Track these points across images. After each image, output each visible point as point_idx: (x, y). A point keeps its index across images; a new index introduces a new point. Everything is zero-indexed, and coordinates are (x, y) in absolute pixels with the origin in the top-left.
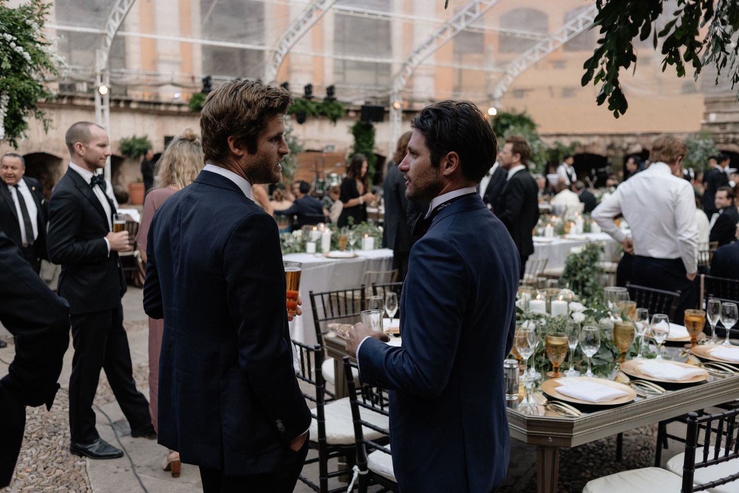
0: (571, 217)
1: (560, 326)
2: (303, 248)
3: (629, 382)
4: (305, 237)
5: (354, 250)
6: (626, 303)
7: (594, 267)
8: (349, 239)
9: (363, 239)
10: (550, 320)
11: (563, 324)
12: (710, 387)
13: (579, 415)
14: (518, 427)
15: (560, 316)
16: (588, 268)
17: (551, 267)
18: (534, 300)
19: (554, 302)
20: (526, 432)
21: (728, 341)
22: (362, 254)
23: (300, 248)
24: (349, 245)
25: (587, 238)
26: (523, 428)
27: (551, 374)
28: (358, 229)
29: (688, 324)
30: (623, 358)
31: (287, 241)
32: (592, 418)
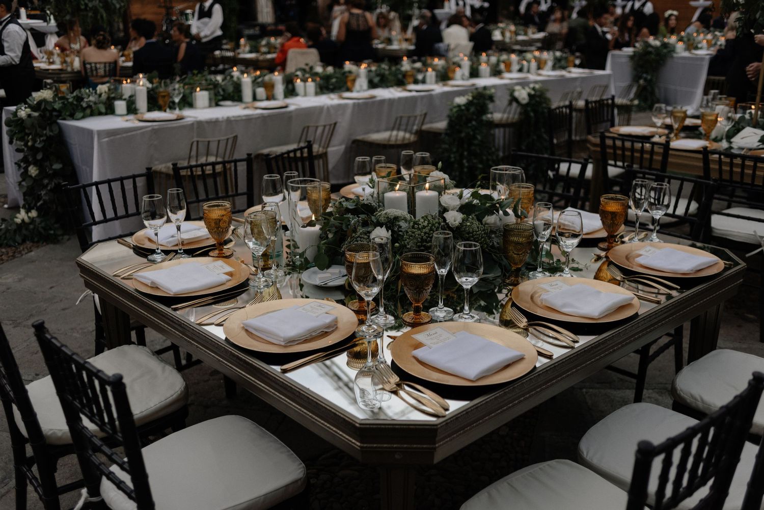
0: (456, 59)
1: (425, 233)
2: (110, 110)
3: (526, 324)
4: (112, 93)
5: (180, 109)
6: (519, 187)
7: (482, 121)
8: (173, 94)
9: (193, 94)
10: (412, 224)
11: (431, 229)
12: (642, 323)
13: (447, 410)
14: (347, 437)
15: (426, 217)
16: (474, 123)
17: (431, 122)
18: (391, 191)
19: (419, 194)
20: (359, 447)
21: (655, 234)
22: (190, 115)
23: (106, 109)
24: (173, 102)
25: (473, 85)
26: (355, 439)
27: (409, 316)
28: (187, 80)
29: (604, 215)
30: (517, 276)
31: (85, 100)
32: (467, 413)
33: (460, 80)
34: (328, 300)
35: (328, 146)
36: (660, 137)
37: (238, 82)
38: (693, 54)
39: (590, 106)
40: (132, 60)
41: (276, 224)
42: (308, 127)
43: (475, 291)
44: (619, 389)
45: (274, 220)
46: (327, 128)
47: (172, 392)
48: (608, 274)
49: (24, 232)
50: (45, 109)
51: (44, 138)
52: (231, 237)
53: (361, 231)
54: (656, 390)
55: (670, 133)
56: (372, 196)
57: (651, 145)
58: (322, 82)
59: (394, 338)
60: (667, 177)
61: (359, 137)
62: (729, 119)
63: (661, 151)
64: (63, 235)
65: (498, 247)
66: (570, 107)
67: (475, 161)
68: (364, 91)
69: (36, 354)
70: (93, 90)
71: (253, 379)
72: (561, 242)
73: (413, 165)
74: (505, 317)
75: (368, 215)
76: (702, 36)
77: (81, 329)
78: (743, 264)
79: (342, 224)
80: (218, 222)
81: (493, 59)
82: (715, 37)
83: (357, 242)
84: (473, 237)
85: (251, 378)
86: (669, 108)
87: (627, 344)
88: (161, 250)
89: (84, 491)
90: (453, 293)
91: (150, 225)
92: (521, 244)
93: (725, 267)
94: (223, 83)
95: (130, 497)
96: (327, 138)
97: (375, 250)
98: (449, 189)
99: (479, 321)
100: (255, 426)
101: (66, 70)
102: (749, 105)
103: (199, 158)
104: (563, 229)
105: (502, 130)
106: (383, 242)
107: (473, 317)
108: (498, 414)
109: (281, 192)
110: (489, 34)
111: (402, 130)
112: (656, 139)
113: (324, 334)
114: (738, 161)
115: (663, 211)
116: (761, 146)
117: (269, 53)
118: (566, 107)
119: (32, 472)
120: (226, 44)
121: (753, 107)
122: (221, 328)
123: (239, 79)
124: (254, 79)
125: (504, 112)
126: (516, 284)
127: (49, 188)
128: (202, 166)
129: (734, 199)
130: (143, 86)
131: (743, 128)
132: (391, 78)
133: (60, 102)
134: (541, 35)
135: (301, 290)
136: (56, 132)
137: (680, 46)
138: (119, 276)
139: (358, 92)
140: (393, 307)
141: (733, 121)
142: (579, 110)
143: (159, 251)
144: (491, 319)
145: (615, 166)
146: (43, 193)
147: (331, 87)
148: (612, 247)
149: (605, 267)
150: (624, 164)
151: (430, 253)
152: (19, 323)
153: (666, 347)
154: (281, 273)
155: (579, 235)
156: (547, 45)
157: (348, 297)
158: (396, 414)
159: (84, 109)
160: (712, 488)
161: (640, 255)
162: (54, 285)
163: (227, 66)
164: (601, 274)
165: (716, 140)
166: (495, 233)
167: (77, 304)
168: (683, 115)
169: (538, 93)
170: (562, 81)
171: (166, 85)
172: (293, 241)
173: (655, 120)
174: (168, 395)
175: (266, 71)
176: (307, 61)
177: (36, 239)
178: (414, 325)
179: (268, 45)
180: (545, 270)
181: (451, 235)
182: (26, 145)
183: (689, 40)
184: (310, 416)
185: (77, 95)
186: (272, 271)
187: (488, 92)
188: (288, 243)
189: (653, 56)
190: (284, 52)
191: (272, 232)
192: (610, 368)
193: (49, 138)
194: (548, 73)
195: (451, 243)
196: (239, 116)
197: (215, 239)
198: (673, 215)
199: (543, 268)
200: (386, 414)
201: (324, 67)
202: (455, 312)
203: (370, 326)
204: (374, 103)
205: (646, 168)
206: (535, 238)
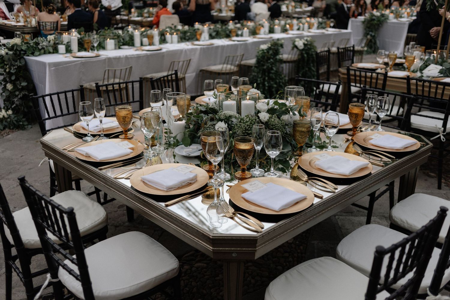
0: (261, 22)
1: (248, 125)
2: (55, 50)
3: (307, 179)
4: (57, 40)
5: (98, 50)
6: (302, 99)
7: (276, 59)
8: (93, 42)
9: (105, 42)
10: (239, 120)
11: (251, 123)
12: (374, 178)
13: (263, 228)
14: (205, 244)
15: (248, 116)
16: (272, 60)
17: (246, 60)
18: (226, 100)
19: (243, 102)
20: (212, 249)
21: (380, 127)
22: (104, 54)
23: (53, 50)
24: (93, 46)
25: (271, 38)
26: (209, 245)
27: (239, 174)
28: (101, 33)
29: (351, 115)
30: (301, 151)
31: (41, 44)
32: (274, 230)
33: (263, 35)
34: (191, 164)
35: (186, 73)
36: (381, 69)
37: (132, 35)
38: (399, 20)
39: (340, 50)
40: (67, 20)
41: (159, 119)
42: (174, 62)
43: (277, 159)
44: (357, 216)
45: (158, 117)
46: (185, 62)
47: (99, 218)
48: (353, 149)
49: (4, 123)
50: (17, 50)
51: (16, 67)
52: (132, 127)
53: (210, 124)
54: (378, 217)
55: (387, 67)
56: (216, 103)
57: (376, 74)
58: (181, 35)
59: (230, 187)
60: (386, 93)
61: (204, 68)
62: (421, 59)
63: (383, 78)
64: (28, 125)
65: (289, 134)
66: (329, 51)
67: (272, 83)
68: (207, 40)
69: (14, 195)
70: (45, 38)
71: (148, 210)
72: (327, 131)
73: (238, 85)
74: (293, 175)
75: (213, 114)
76: (404, 10)
77: (40, 180)
78: (431, 144)
79: (198, 120)
80: (124, 118)
81: (283, 22)
82: (412, 10)
83: (207, 130)
84: (275, 127)
85: (147, 210)
86: (387, 53)
87: (365, 190)
88: (91, 135)
89: (49, 275)
90: (264, 160)
91: (84, 119)
92: (304, 132)
93: (421, 146)
94: (123, 35)
95: (77, 279)
96: (185, 68)
97: (219, 135)
98: (261, 99)
99: (280, 177)
100: (148, 238)
101: (27, 26)
102: (433, 51)
103: (109, 79)
104: (327, 123)
105: (288, 64)
106: (223, 130)
107: (276, 174)
108: (292, 230)
109: (161, 100)
110: (279, 7)
111: (229, 64)
112: (379, 71)
113: (190, 184)
114: (427, 84)
115: (385, 113)
116: (440, 76)
117: (149, 17)
118: (326, 51)
119: (15, 264)
120: (123, 12)
121: (435, 52)
122: (129, 180)
123: (132, 32)
124: (141, 33)
125: (289, 54)
126: (300, 155)
127: (19, 97)
128: (113, 84)
129: (423, 106)
130: (75, 36)
131: (429, 65)
132: (222, 33)
133: (26, 45)
134: (310, 8)
135: (174, 158)
136: (23, 63)
137: (391, 16)
138: (66, 150)
139: (203, 41)
140: (228, 169)
141: (424, 60)
142: (334, 53)
143: (89, 135)
144: (284, 175)
145: (356, 86)
146: (15, 100)
147: (187, 38)
148: (355, 134)
149: (351, 146)
150: (360, 86)
151: (251, 137)
152: (3, 177)
153: (385, 192)
154: (162, 148)
155: (337, 127)
156: (313, 14)
157: (202, 163)
158: (223, 231)
159: (40, 50)
160: (415, 273)
161: (372, 139)
162: (23, 155)
163: (124, 25)
164: (349, 150)
165: (413, 72)
166: (287, 125)
167: (39, 166)
168: (394, 57)
169: (309, 43)
170: (324, 36)
171: (89, 36)
172: (169, 129)
173: (378, 59)
174: (96, 220)
175: (148, 29)
176: (172, 23)
177: (12, 128)
178: (242, 179)
179: (149, 12)
180: (317, 147)
181: (264, 127)
182: (5, 71)
183: (397, 12)
184: (182, 232)
185: (36, 41)
186: (157, 147)
187: (280, 42)
188: (166, 131)
189: (375, 22)
190: (158, 17)
191: (157, 124)
192: (354, 204)
193: (19, 67)
194: (315, 31)
195: (263, 131)
196: (133, 55)
197: (123, 128)
198: (390, 116)
199: (316, 146)
200: (217, 231)
201: (183, 26)
202: (266, 172)
203: (216, 179)
204: (213, 47)
205: (373, 88)
206: (312, 128)
